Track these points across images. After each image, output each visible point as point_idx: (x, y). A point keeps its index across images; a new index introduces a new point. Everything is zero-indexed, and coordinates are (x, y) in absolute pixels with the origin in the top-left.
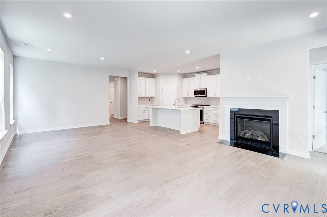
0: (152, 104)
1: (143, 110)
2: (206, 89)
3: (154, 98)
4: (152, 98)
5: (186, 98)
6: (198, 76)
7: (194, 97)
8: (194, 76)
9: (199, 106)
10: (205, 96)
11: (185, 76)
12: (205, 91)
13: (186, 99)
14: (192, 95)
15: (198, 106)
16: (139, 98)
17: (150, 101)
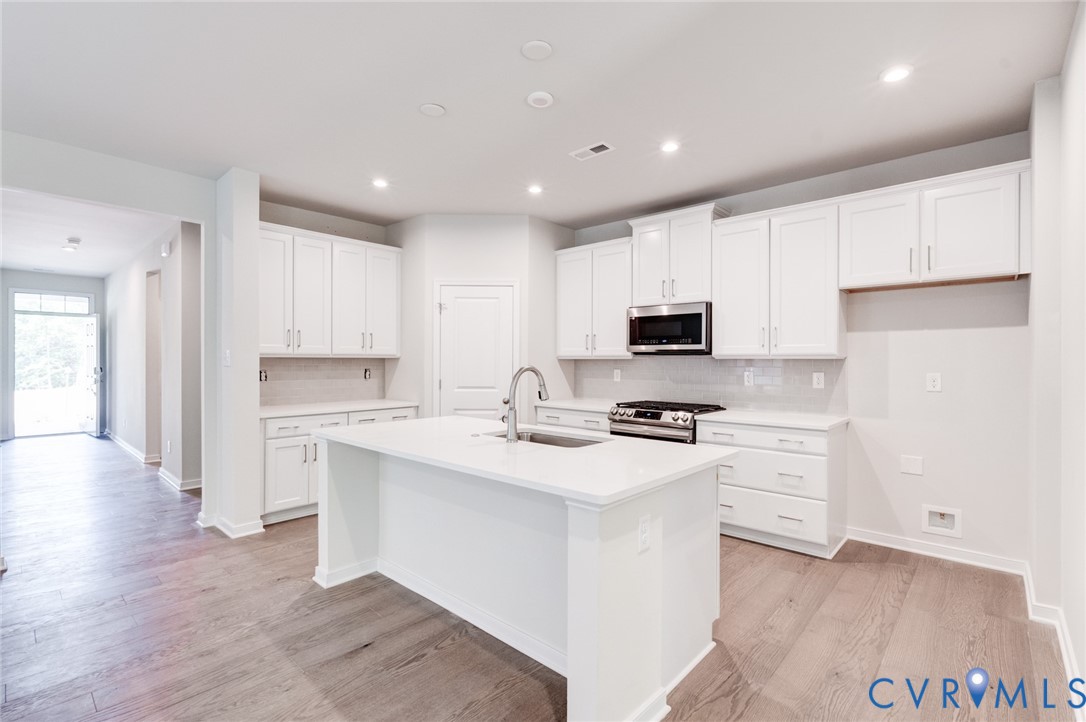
0: (383, 395)
1: (303, 440)
2: (709, 306)
3: (398, 359)
4: (382, 362)
5: (577, 363)
6: (651, 232)
7: (629, 355)
8: (629, 232)
9: (667, 416)
10: (702, 346)
11: (570, 232)
12: (699, 315)
13: (577, 368)
14: (616, 342)
15: (657, 416)
16: (269, 366)
17: (373, 382)
